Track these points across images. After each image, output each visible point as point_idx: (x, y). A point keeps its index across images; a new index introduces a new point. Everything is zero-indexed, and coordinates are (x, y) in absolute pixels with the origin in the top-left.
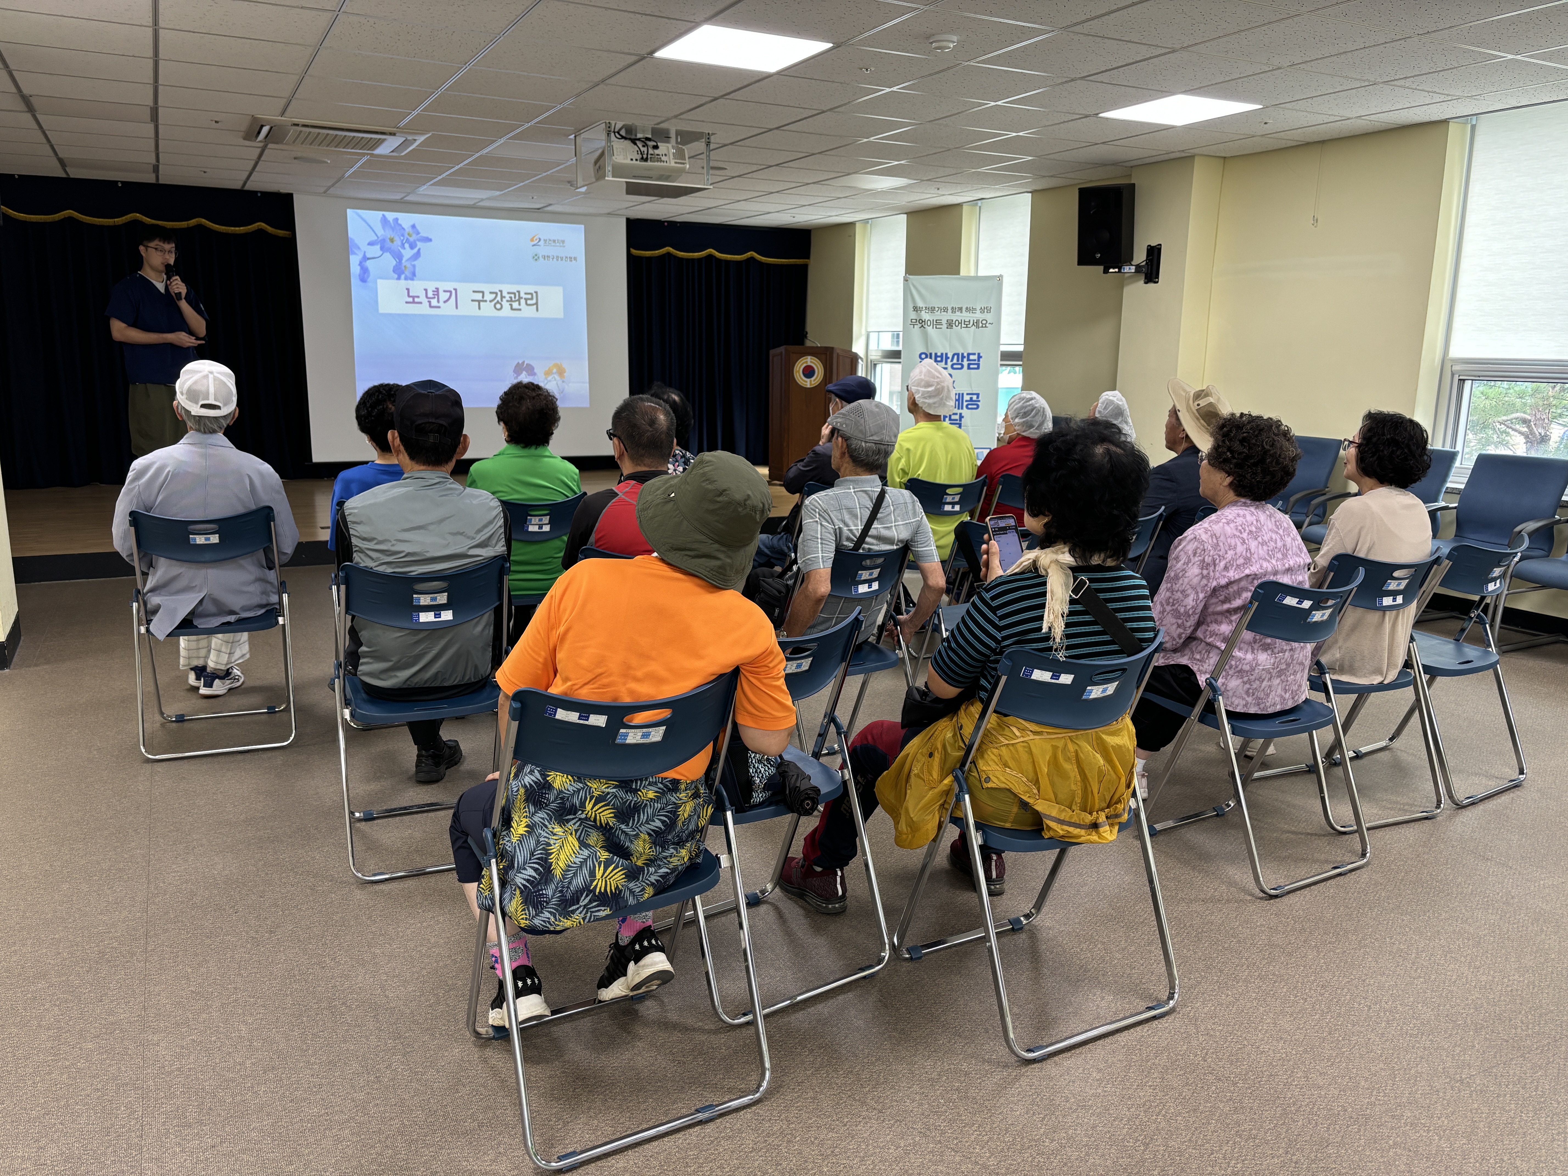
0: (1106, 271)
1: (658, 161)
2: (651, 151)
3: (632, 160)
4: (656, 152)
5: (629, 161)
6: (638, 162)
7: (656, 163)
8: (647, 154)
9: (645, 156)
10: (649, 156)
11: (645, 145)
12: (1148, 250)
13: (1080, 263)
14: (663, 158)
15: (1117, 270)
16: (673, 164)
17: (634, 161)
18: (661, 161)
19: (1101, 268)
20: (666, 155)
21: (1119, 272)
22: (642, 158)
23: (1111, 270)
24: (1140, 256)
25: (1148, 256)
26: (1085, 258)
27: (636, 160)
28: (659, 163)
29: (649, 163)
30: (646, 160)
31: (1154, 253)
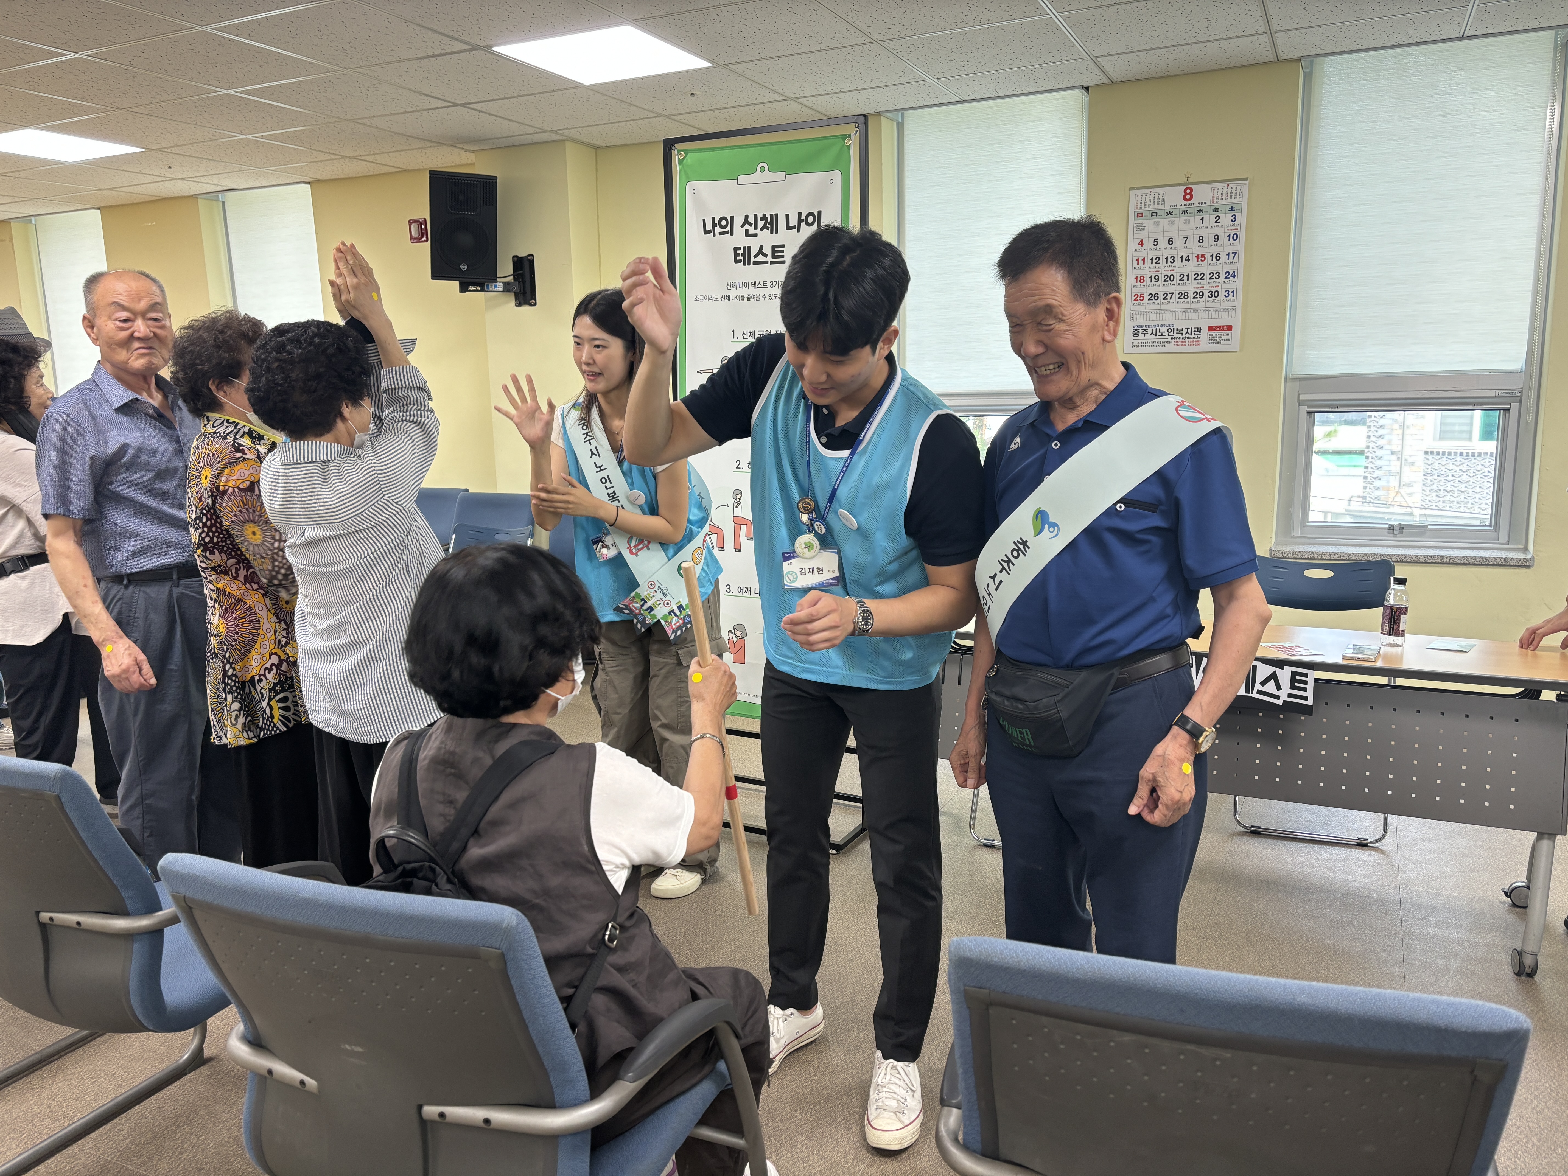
0: (463, 288)
12: (515, 263)
15: (480, 287)
21: (480, 291)
23: (471, 288)
24: (505, 269)
26: (441, 271)
31: (523, 266)
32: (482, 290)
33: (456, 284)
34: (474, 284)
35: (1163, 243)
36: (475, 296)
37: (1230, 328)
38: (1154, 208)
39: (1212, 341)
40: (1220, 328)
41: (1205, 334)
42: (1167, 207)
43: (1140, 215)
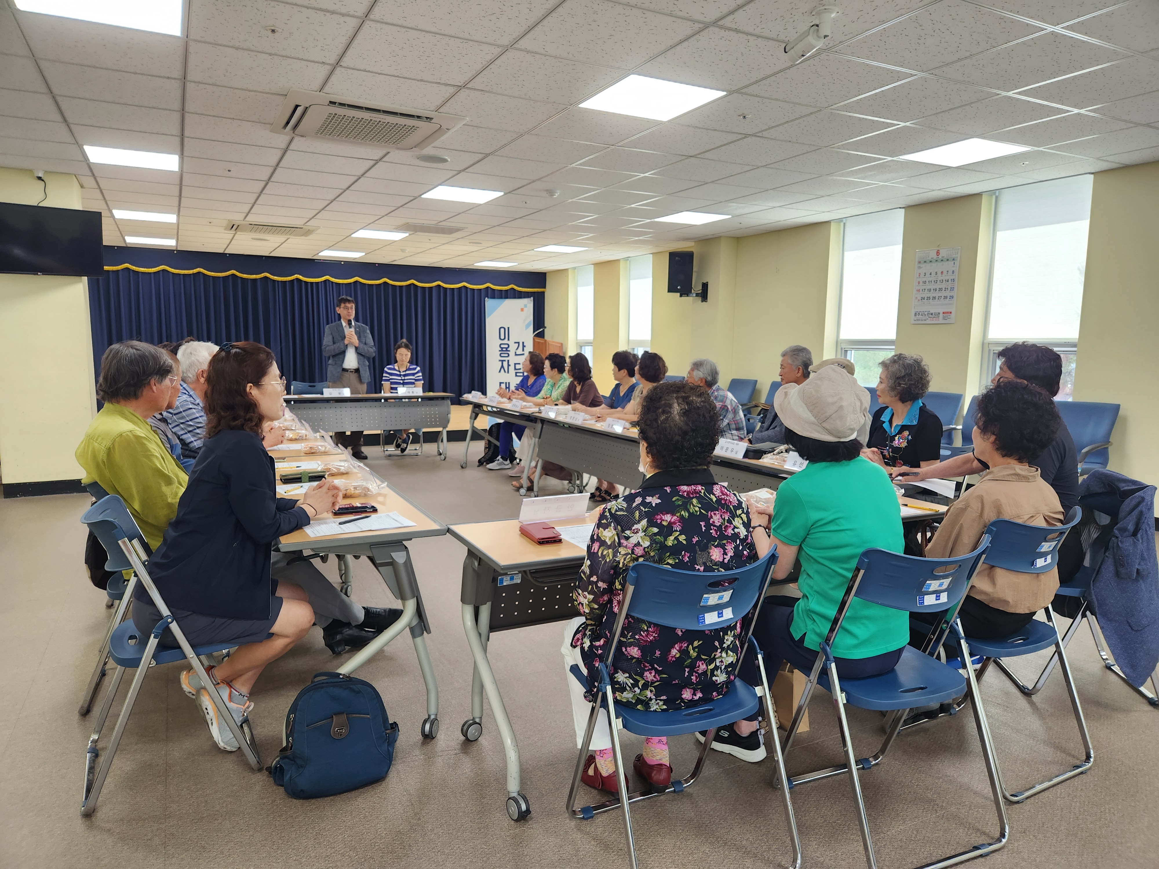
13: (669, 291)
19: (679, 294)
21: (687, 296)
23: (683, 296)
24: (697, 288)
25: (702, 287)
26: (671, 289)
31: (705, 286)
34: (685, 294)
35: (928, 275)
36: (685, 299)
37: (951, 313)
38: (925, 260)
39: (944, 318)
40: (947, 313)
41: (941, 315)
42: (930, 259)
43: (920, 262)
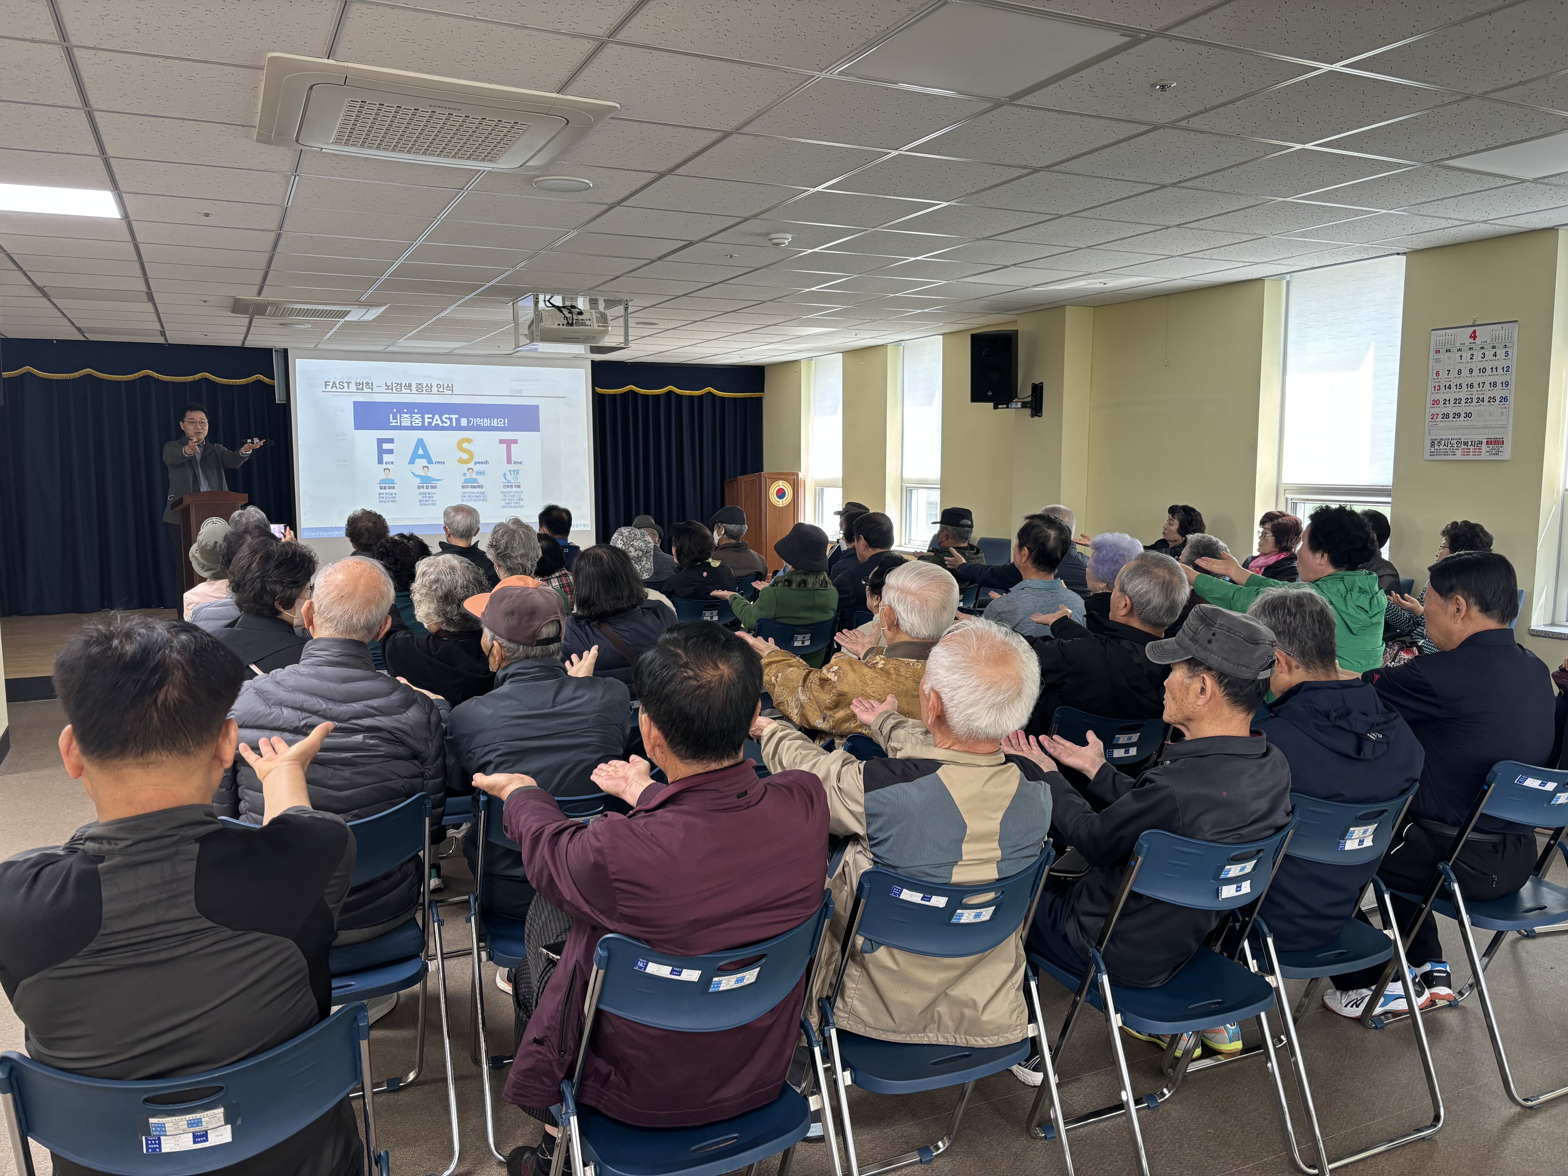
0: (996, 407)
1: (582, 325)
2: (575, 317)
3: (559, 325)
4: (580, 317)
5: (556, 326)
6: (565, 327)
7: (581, 327)
8: (573, 319)
9: (570, 322)
10: (574, 321)
11: (571, 312)
12: (1033, 388)
14: (588, 323)
15: (1005, 406)
16: (596, 327)
17: (561, 326)
18: (585, 325)
19: (991, 405)
20: (590, 320)
21: (1006, 408)
22: (568, 323)
23: (1000, 406)
25: (1033, 393)
26: (977, 396)
27: (563, 325)
28: (584, 327)
29: (575, 327)
30: (572, 324)
31: (1038, 390)
32: (1007, 407)
33: (992, 404)
34: (1002, 404)
36: (1001, 411)
